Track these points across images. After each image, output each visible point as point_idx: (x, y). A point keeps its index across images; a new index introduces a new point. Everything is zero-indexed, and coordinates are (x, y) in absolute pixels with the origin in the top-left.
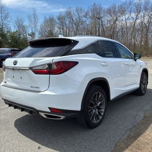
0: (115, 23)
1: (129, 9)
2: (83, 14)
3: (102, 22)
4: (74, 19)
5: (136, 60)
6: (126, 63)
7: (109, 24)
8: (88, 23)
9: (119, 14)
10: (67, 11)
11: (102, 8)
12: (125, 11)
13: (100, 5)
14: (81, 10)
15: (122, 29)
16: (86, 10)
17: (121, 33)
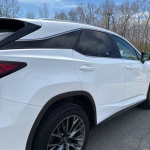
0: (127, 20)
1: (143, 7)
2: (94, 10)
3: (113, 19)
4: (85, 15)
5: (143, 62)
6: (128, 66)
7: (121, 22)
8: (99, 19)
9: (132, 12)
10: (79, 7)
11: (114, 5)
12: (138, 8)
13: (112, 2)
14: (93, 6)
15: (134, 27)
16: (98, 7)
17: (133, 31)
